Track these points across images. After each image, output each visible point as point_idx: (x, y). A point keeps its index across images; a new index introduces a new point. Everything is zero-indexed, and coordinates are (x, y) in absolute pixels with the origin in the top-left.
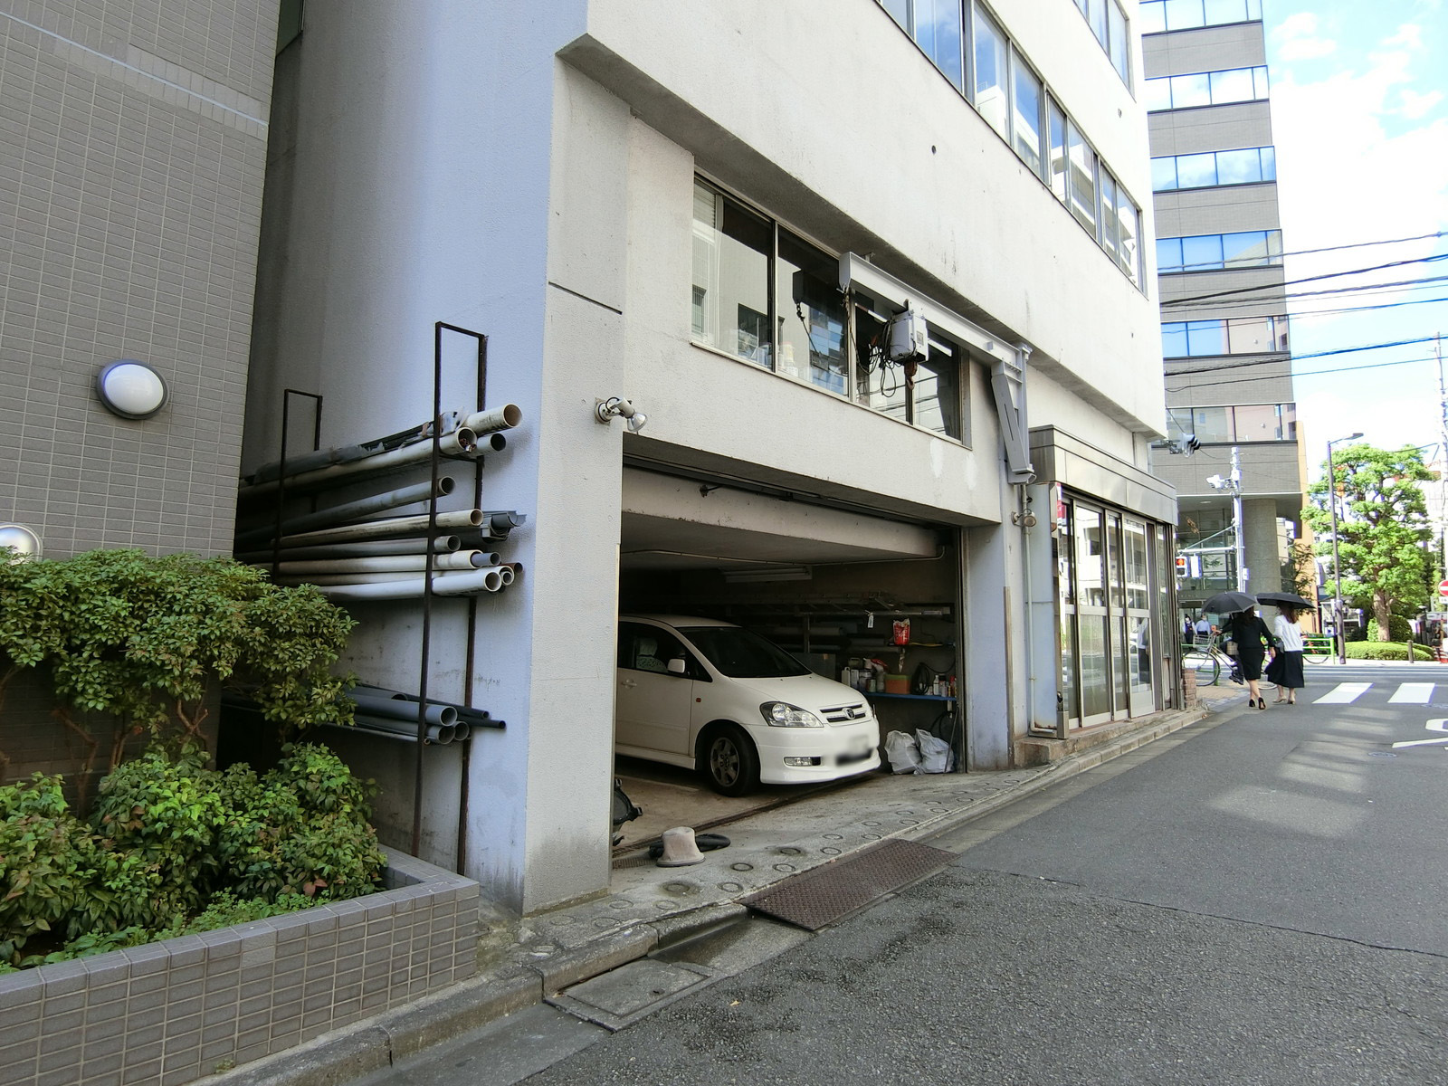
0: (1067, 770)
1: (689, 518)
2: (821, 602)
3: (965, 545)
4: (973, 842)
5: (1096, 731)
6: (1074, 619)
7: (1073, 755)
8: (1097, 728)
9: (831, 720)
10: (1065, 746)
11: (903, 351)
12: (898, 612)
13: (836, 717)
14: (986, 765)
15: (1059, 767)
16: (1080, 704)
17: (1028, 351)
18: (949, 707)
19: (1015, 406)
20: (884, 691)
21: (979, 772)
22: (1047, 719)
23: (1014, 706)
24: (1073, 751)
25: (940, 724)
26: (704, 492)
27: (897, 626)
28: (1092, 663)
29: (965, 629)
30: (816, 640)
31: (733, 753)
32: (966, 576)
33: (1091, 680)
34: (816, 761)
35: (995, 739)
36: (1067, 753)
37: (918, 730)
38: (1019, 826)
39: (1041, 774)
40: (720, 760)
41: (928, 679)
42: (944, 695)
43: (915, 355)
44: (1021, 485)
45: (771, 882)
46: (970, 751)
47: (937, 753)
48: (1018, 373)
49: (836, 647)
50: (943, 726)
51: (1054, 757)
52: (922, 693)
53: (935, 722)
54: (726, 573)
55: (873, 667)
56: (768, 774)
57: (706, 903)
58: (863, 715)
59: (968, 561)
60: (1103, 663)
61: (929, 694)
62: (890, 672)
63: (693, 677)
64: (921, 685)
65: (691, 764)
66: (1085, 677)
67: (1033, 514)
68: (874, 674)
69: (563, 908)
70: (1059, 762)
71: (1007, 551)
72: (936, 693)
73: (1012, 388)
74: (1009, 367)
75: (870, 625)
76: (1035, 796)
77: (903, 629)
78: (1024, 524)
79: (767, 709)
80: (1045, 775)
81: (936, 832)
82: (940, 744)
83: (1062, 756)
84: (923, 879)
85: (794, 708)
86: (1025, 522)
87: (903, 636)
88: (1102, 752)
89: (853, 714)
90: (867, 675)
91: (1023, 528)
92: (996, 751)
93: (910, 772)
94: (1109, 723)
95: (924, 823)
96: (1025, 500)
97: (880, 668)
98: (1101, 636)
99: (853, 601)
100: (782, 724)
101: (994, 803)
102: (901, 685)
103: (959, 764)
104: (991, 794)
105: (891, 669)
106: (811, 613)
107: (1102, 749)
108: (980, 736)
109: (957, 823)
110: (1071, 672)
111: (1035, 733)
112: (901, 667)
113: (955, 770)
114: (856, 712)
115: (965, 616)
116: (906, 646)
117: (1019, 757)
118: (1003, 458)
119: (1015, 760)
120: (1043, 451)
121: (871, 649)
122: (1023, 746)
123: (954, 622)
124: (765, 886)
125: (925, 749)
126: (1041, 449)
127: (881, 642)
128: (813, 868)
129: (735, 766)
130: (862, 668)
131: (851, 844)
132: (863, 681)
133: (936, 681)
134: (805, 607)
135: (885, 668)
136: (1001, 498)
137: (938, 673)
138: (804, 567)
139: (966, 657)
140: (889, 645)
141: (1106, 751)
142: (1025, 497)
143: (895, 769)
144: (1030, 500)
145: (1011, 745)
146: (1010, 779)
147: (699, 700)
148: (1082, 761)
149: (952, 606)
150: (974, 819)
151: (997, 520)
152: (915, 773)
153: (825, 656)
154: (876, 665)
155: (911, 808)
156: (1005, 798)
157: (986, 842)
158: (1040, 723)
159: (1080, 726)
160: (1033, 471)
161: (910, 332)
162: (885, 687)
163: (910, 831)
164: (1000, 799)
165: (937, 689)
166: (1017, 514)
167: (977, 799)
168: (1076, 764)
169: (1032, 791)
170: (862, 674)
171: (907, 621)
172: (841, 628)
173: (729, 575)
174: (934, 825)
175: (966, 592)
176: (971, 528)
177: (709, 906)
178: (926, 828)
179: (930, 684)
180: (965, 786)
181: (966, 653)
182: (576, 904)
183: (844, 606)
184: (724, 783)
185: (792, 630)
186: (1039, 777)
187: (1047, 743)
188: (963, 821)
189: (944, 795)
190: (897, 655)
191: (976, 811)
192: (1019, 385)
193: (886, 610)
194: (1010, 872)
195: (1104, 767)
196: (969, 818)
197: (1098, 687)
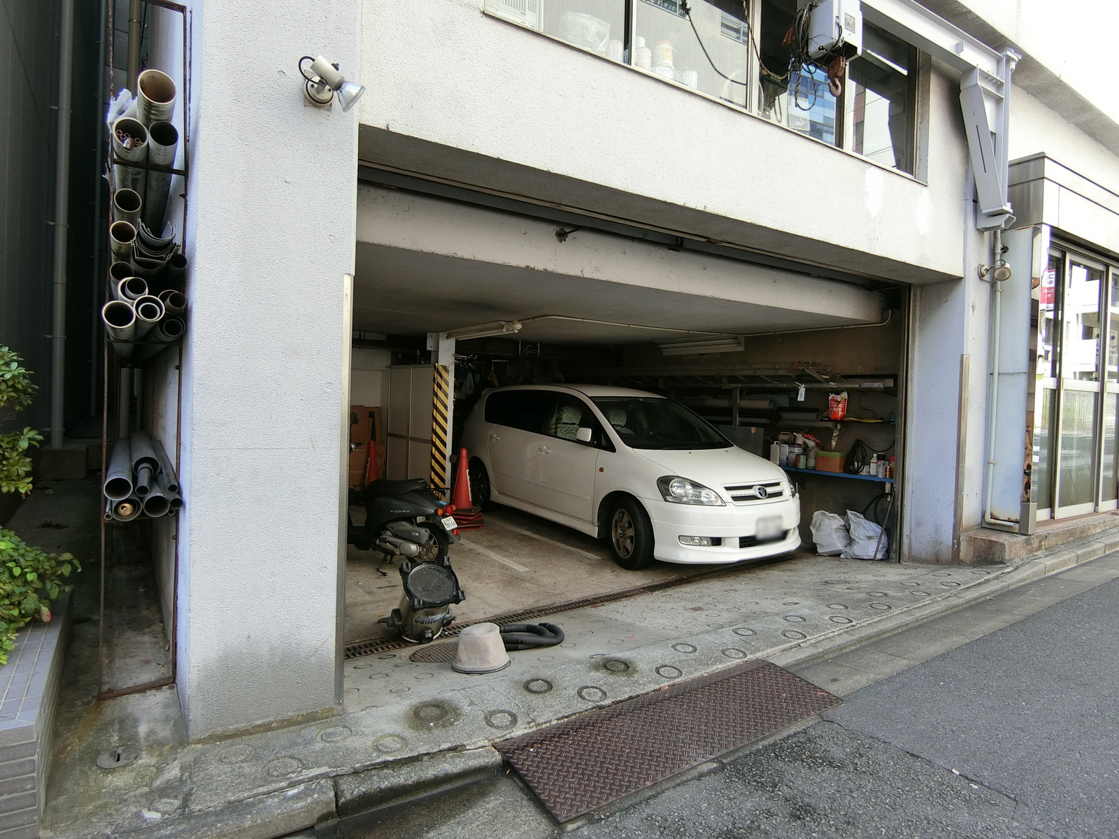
0: (1027, 573)
1: (540, 266)
2: (748, 373)
3: (915, 306)
4: (872, 676)
5: (1071, 524)
6: (1055, 394)
7: (1039, 553)
8: (1074, 521)
9: (735, 498)
10: (1028, 542)
11: (824, 42)
12: (832, 384)
13: (742, 494)
14: (923, 556)
15: (1016, 569)
16: (1054, 491)
17: (1016, 57)
18: (888, 487)
19: (991, 128)
20: (814, 468)
21: (916, 564)
22: (1008, 509)
23: (965, 494)
24: (1040, 548)
25: (876, 507)
26: (562, 236)
27: (833, 400)
28: (1075, 443)
29: (909, 403)
30: (745, 412)
31: (630, 526)
32: (913, 343)
33: (1071, 461)
34: (717, 542)
35: (937, 529)
36: (1031, 551)
37: (848, 512)
38: (943, 656)
39: (990, 576)
40: (620, 531)
41: (864, 458)
42: (880, 476)
43: (840, 44)
44: (993, 230)
45: (560, 715)
46: (905, 540)
47: (868, 537)
48: (999, 85)
49: (764, 421)
50: (879, 508)
51: (1012, 556)
52: (857, 472)
53: (869, 505)
54: (661, 346)
55: (804, 442)
56: (662, 552)
57: (445, 746)
58: (780, 494)
59: (917, 325)
60: (1090, 444)
61: (864, 473)
62: (823, 449)
63: (599, 446)
64: (856, 463)
65: (593, 531)
66: (1065, 458)
67: (1007, 265)
68: (806, 449)
69: (257, 732)
70: (1017, 561)
71: (969, 311)
72: (873, 472)
73: (989, 107)
74: (986, 77)
75: (801, 398)
76: (978, 606)
77: (839, 403)
78: (995, 278)
79: (664, 483)
80: (997, 578)
81: (826, 652)
82: (873, 529)
83: (1023, 554)
84: (771, 740)
85: (696, 485)
86: (996, 275)
87: (839, 411)
88: (1079, 552)
89: (766, 492)
90: (797, 450)
91: (993, 285)
92: (937, 543)
93: (836, 555)
94: (1089, 515)
95: (812, 639)
96: (998, 250)
97: (811, 444)
98: (1090, 418)
99: (781, 373)
100: (679, 500)
101: (918, 614)
102: (833, 463)
103: (892, 553)
104: (916, 601)
105: (823, 446)
106: (739, 385)
107: (1078, 547)
108: (919, 524)
109: (860, 641)
110: (1045, 452)
111: (990, 525)
112: (834, 443)
113: (887, 558)
114: (770, 490)
115: (909, 388)
116: (842, 421)
117: (965, 551)
118: (971, 198)
119: (961, 554)
120: (1029, 187)
121: (802, 424)
122: (973, 540)
123: (896, 396)
124: (550, 721)
125: (855, 532)
126: (1025, 185)
127: (813, 416)
128: (630, 698)
129: (631, 538)
130: (792, 443)
131: (702, 663)
132: (793, 456)
133: (874, 460)
134: (733, 379)
135: (817, 443)
136: (965, 247)
137: (876, 452)
138: (735, 338)
139: (908, 436)
140: (822, 420)
141: (1084, 550)
142: (999, 246)
143: (819, 550)
144: (1005, 249)
145: (956, 537)
146: (948, 579)
147: (601, 470)
148: (1049, 562)
149: (895, 377)
150: (885, 636)
151: (959, 273)
152: (842, 556)
153: (753, 430)
154: (807, 441)
155: (805, 612)
156: (936, 608)
157: (890, 679)
158: (996, 514)
159: (1052, 517)
160: (1011, 211)
161: (835, 13)
162: (816, 463)
163: (791, 648)
164: (930, 608)
165: (874, 469)
166: (986, 267)
167: (896, 607)
168: (1042, 566)
169: (975, 599)
170: (792, 449)
171: (845, 395)
172: (771, 401)
173: (664, 348)
174: (825, 642)
175: (913, 361)
176: (922, 286)
177: (450, 749)
178: (814, 645)
179: (865, 462)
180: (889, 585)
181: (908, 431)
182: (279, 728)
183: (775, 378)
184: (621, 554)
185: (722, 403)
186: (988, 581)
187: (1004, 539)
188: (869, 637)
189: (857, 596)
190: (831, 431)
191: (890, 625)
192: (998, 101)
193: (820, 382)
194: (907, 748)
195: (1080, 571)
196: (878, 635)
197: (1080, 469)
